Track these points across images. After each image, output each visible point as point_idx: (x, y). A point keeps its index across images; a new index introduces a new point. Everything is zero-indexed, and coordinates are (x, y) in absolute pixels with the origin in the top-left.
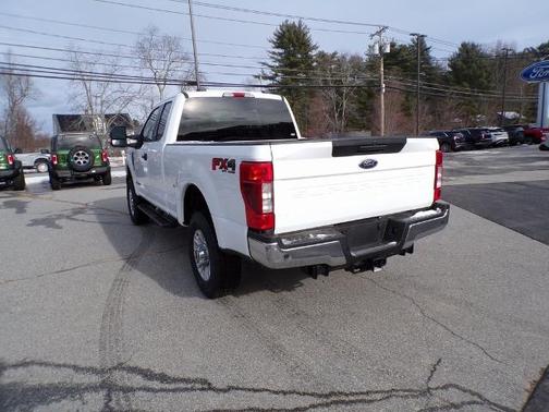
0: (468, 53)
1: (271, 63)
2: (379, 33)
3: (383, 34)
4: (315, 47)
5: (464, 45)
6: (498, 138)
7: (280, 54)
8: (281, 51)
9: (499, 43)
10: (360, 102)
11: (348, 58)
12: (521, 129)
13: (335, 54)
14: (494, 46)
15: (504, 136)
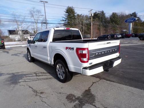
0: (114, 15)
1: (65, 17)
2: (91, 11)
3: (92, 11)
4: (76, 13)
5: (113, 13)
6: (119, 36)
7: (67, 15)
8: (67, 14)
9: (122, 13)
10: (88, 27)
11: (85, 16)
12: (124, 34)
13: (81, 15)
14: (121, 14)
15: (120, 36)
